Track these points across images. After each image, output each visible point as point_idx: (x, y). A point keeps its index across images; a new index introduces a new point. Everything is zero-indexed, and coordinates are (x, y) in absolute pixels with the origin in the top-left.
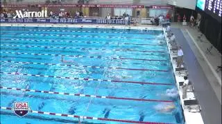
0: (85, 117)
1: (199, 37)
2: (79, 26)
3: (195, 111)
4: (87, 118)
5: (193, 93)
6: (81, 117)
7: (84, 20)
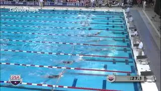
0: (57, 86)
1: (153, 18)
2: (52, 8)
3: (151, 81)
4: (59, 87)
5: (148, 66)
6: (54, 86)
7: (56, 3)
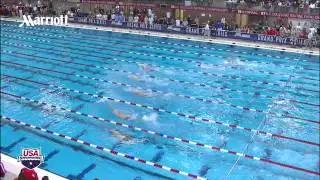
2: (230, 42)
7: (238, 34)
